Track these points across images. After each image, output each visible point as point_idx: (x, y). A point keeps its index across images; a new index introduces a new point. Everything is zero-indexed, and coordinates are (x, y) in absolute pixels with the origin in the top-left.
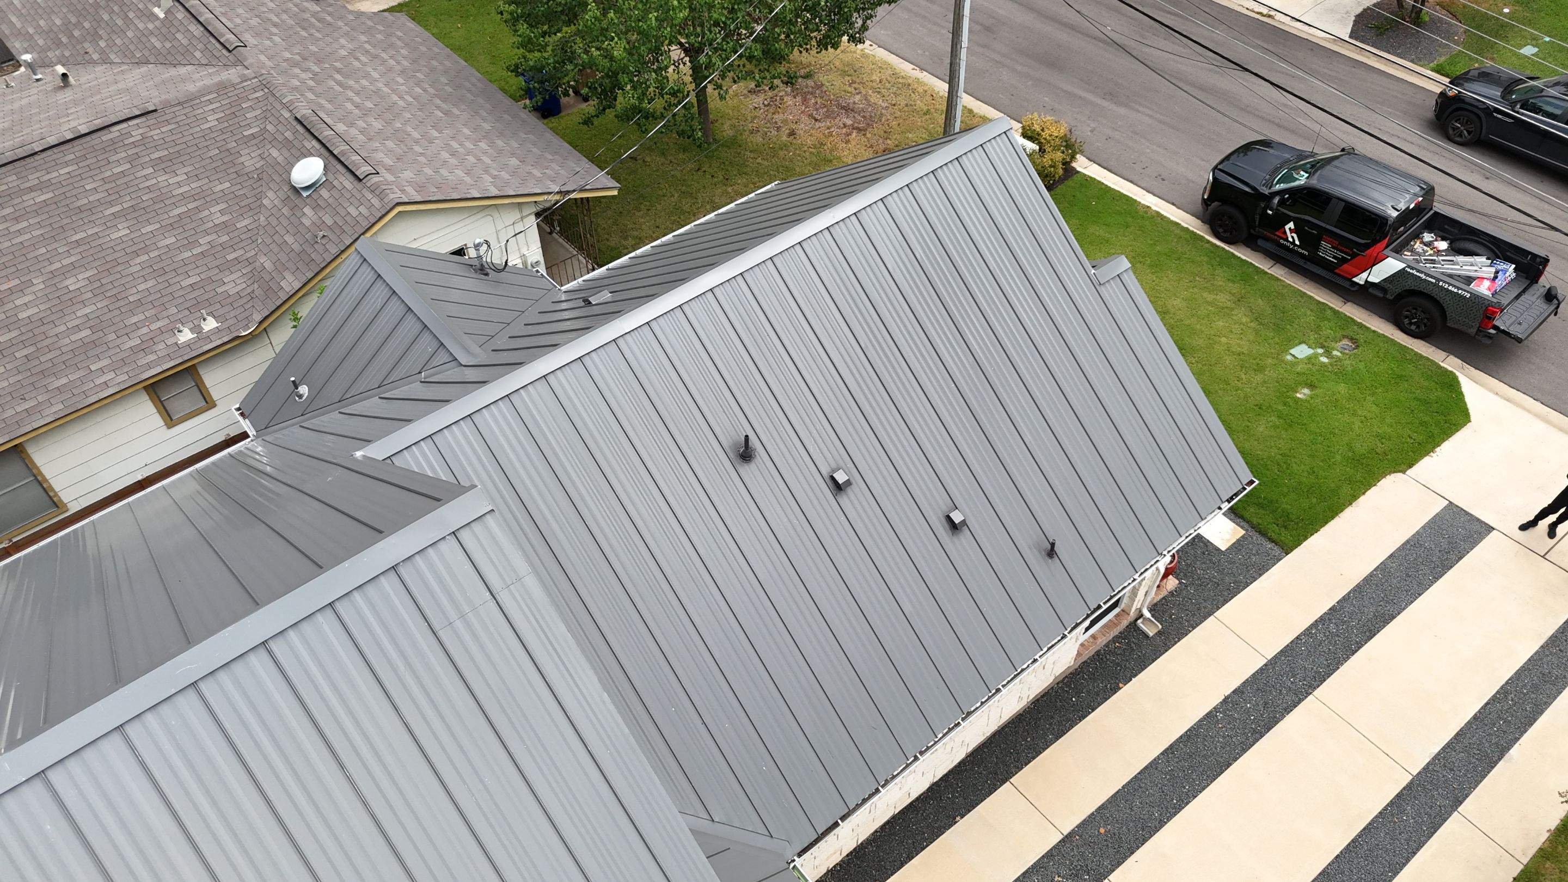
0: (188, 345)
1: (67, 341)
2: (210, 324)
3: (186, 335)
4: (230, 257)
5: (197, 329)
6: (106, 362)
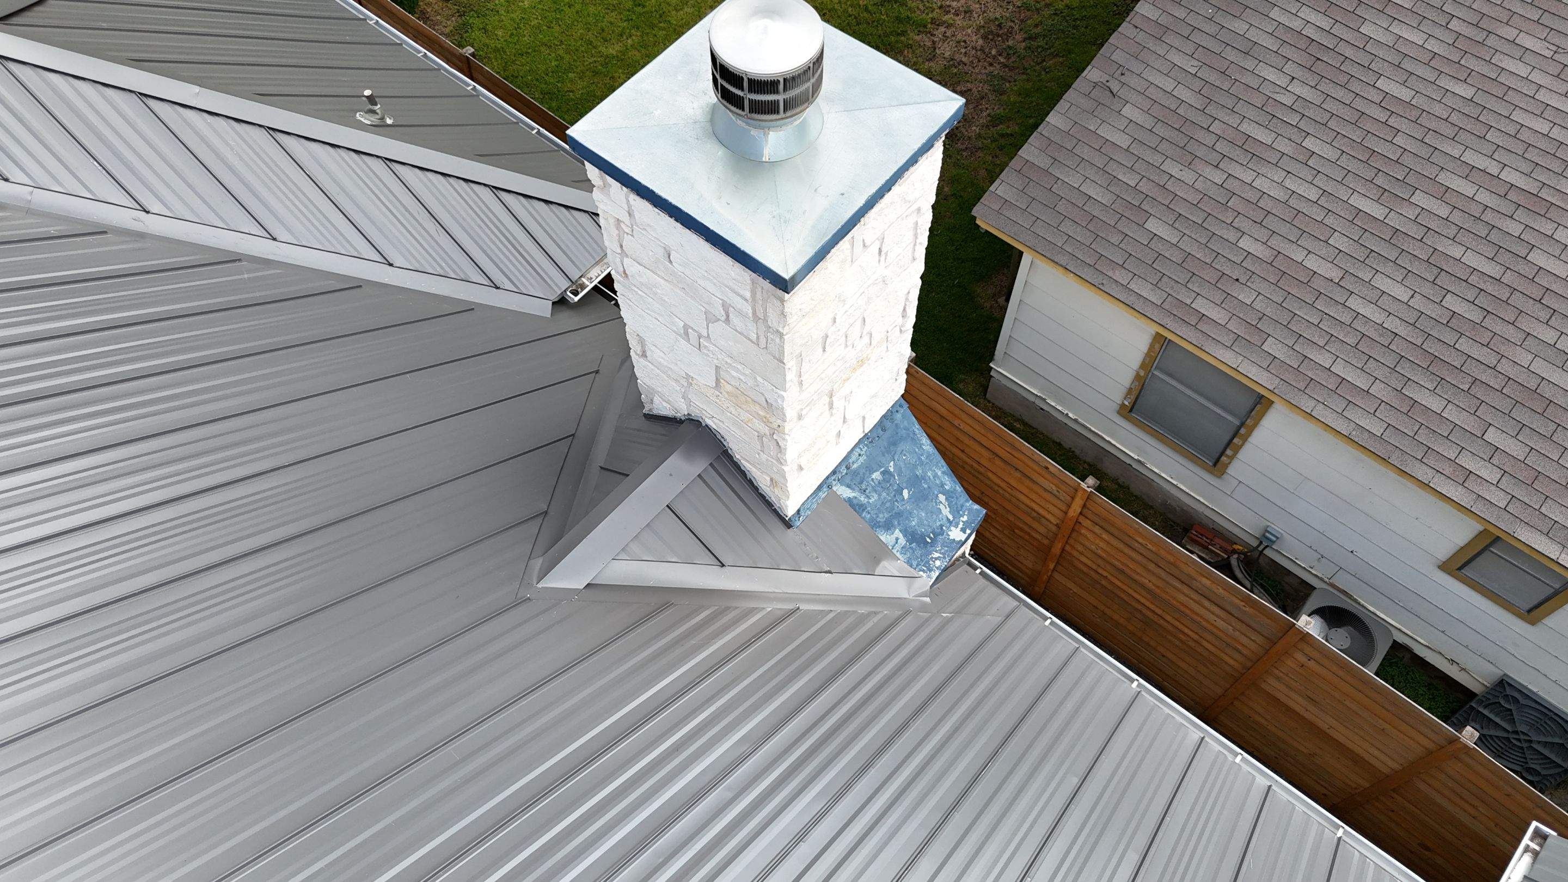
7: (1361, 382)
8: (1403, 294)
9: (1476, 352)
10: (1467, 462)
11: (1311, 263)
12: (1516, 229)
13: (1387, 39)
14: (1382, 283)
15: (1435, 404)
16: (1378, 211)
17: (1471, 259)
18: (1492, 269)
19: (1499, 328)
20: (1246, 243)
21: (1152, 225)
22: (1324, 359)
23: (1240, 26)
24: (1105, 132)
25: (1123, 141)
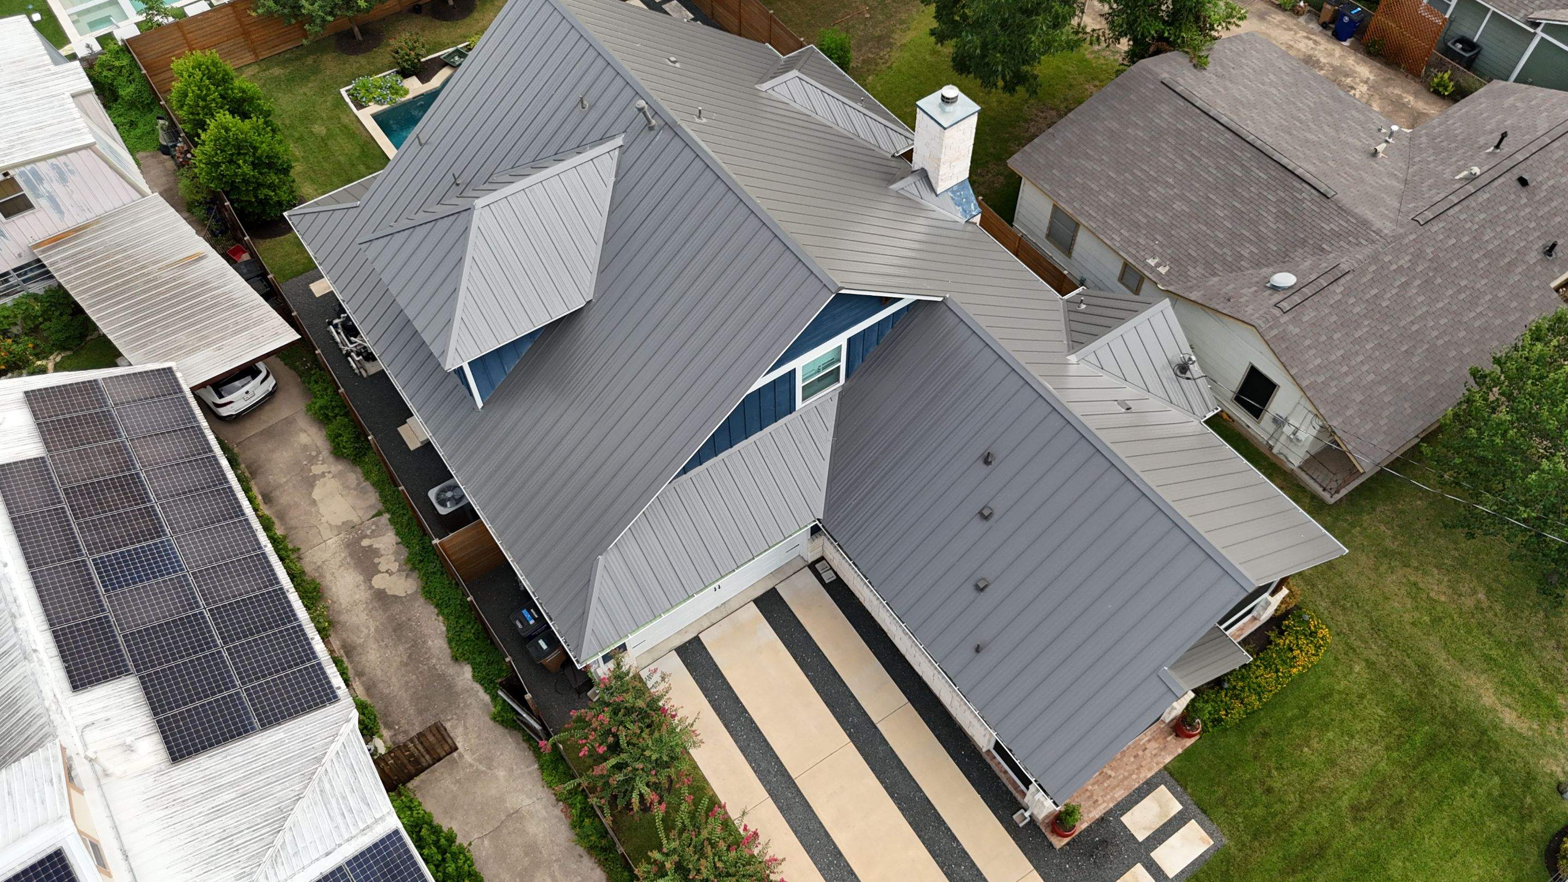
0: (1147, 265)
1: (1137, 215)
2: (1163, 270)
3: (1152, 262)
4: (1216, 265)
5: (1158, 265)
6: (1127, 234)
7: (1094, 215)
8: (1113, 196)
9: (1126, 212)
10: (1114, 236)
11: (1093, 186)
12: (1147, 185)
13: (1133, 133)
14: (1109, 193)
15: (1111, 222)
16: (1114, 176)
17: (1133, 191)
18: (1137, 193)
19: (1133, 207)
20: (1077, 179)
21: (1054, 171)
22: (1087, 209)
23: (1095, 124)
24: (1049, 146)
25: (1053, 149)
